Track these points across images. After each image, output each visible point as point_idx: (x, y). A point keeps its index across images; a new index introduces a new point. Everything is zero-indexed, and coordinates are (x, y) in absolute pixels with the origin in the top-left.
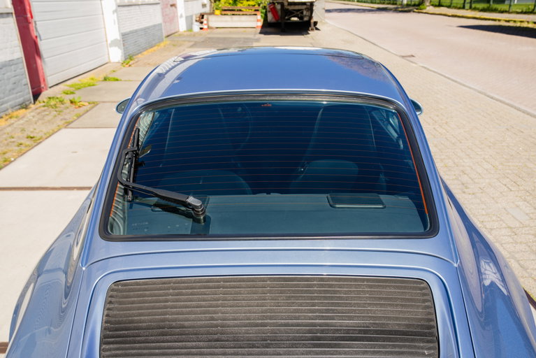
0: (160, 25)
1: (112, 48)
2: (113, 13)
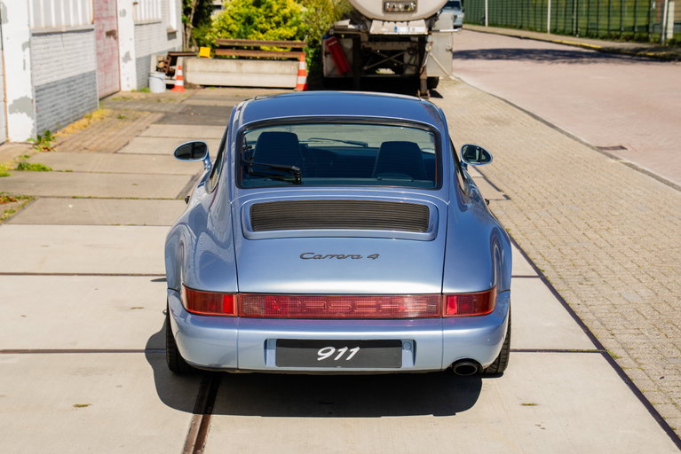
0: (92, 74)
1: (14, 114)
2: (24, 49)
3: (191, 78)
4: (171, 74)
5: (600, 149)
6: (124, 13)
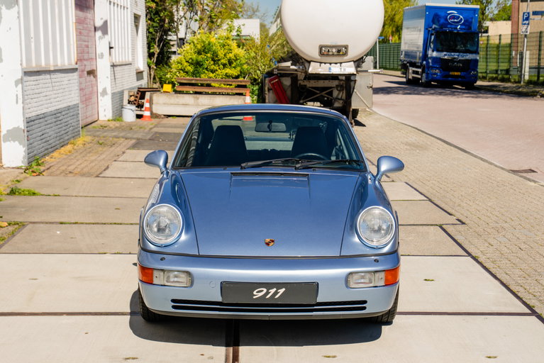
0: (76, 106)
1: (8, 143)
2: (16, 85)
3: (157, 110)
4: (140, 106)
5: (514, 172)
6: (102, 56)
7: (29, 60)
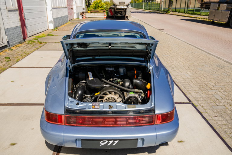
0: (67, 16)
1: (50, 24)
2: (51, 11)
3: (86, 16)
4: (83, 16)
5: (159, 30)
6: (74, 5)
7: (54, 5)
